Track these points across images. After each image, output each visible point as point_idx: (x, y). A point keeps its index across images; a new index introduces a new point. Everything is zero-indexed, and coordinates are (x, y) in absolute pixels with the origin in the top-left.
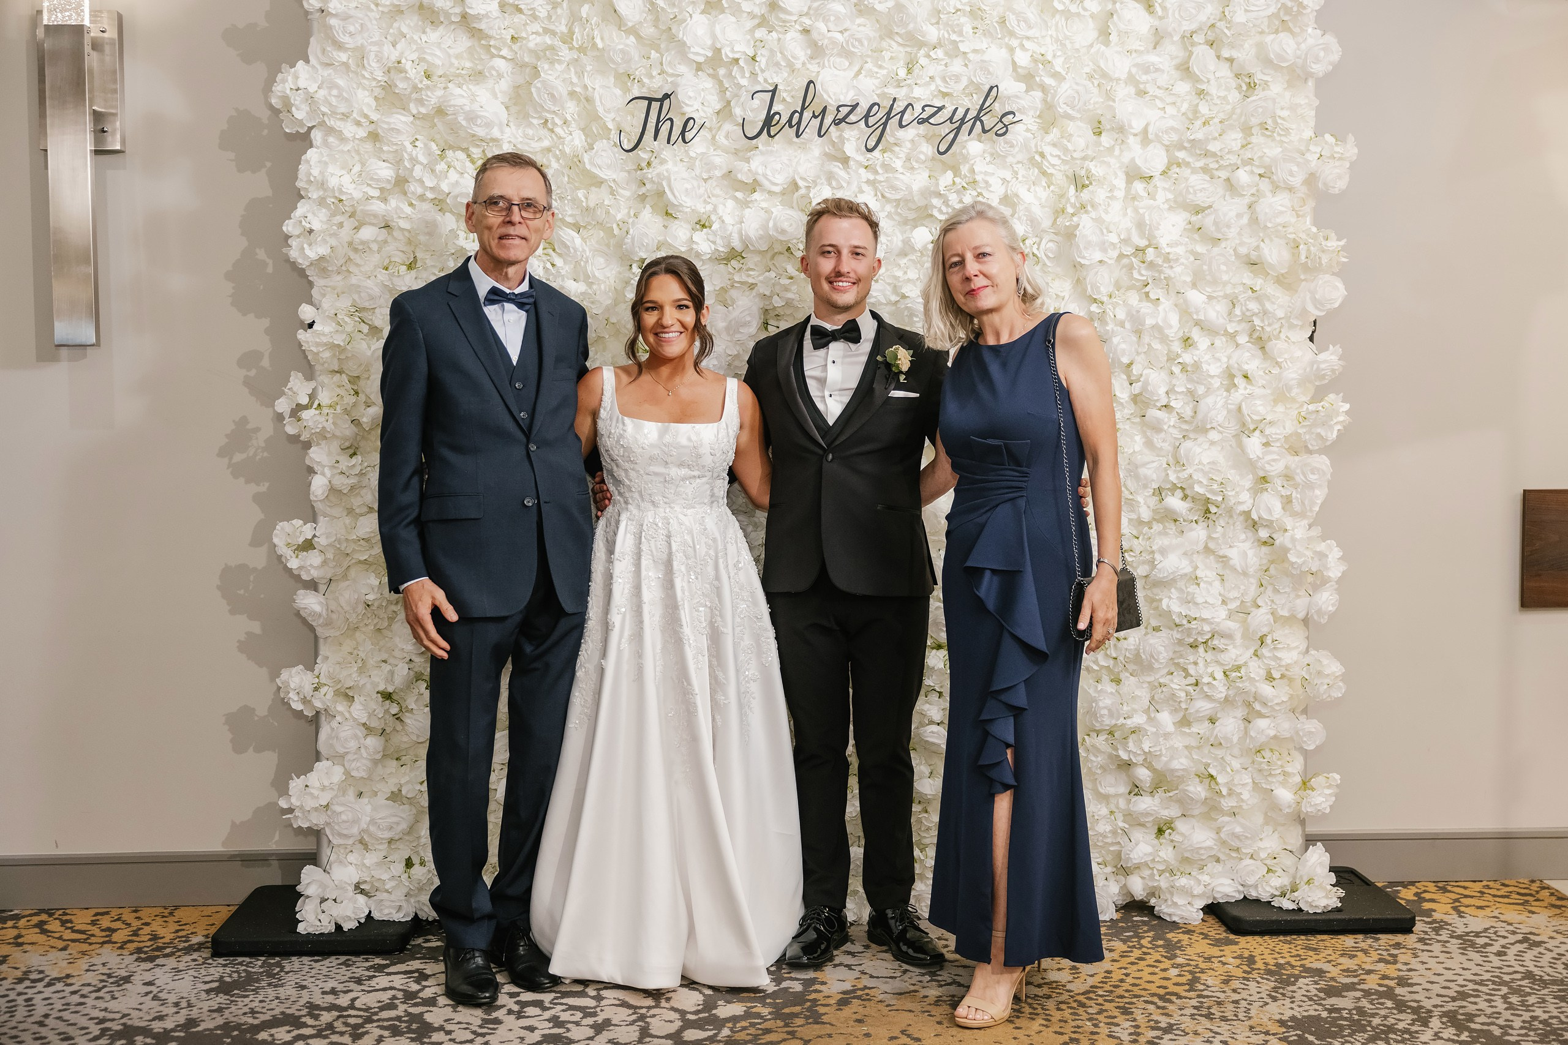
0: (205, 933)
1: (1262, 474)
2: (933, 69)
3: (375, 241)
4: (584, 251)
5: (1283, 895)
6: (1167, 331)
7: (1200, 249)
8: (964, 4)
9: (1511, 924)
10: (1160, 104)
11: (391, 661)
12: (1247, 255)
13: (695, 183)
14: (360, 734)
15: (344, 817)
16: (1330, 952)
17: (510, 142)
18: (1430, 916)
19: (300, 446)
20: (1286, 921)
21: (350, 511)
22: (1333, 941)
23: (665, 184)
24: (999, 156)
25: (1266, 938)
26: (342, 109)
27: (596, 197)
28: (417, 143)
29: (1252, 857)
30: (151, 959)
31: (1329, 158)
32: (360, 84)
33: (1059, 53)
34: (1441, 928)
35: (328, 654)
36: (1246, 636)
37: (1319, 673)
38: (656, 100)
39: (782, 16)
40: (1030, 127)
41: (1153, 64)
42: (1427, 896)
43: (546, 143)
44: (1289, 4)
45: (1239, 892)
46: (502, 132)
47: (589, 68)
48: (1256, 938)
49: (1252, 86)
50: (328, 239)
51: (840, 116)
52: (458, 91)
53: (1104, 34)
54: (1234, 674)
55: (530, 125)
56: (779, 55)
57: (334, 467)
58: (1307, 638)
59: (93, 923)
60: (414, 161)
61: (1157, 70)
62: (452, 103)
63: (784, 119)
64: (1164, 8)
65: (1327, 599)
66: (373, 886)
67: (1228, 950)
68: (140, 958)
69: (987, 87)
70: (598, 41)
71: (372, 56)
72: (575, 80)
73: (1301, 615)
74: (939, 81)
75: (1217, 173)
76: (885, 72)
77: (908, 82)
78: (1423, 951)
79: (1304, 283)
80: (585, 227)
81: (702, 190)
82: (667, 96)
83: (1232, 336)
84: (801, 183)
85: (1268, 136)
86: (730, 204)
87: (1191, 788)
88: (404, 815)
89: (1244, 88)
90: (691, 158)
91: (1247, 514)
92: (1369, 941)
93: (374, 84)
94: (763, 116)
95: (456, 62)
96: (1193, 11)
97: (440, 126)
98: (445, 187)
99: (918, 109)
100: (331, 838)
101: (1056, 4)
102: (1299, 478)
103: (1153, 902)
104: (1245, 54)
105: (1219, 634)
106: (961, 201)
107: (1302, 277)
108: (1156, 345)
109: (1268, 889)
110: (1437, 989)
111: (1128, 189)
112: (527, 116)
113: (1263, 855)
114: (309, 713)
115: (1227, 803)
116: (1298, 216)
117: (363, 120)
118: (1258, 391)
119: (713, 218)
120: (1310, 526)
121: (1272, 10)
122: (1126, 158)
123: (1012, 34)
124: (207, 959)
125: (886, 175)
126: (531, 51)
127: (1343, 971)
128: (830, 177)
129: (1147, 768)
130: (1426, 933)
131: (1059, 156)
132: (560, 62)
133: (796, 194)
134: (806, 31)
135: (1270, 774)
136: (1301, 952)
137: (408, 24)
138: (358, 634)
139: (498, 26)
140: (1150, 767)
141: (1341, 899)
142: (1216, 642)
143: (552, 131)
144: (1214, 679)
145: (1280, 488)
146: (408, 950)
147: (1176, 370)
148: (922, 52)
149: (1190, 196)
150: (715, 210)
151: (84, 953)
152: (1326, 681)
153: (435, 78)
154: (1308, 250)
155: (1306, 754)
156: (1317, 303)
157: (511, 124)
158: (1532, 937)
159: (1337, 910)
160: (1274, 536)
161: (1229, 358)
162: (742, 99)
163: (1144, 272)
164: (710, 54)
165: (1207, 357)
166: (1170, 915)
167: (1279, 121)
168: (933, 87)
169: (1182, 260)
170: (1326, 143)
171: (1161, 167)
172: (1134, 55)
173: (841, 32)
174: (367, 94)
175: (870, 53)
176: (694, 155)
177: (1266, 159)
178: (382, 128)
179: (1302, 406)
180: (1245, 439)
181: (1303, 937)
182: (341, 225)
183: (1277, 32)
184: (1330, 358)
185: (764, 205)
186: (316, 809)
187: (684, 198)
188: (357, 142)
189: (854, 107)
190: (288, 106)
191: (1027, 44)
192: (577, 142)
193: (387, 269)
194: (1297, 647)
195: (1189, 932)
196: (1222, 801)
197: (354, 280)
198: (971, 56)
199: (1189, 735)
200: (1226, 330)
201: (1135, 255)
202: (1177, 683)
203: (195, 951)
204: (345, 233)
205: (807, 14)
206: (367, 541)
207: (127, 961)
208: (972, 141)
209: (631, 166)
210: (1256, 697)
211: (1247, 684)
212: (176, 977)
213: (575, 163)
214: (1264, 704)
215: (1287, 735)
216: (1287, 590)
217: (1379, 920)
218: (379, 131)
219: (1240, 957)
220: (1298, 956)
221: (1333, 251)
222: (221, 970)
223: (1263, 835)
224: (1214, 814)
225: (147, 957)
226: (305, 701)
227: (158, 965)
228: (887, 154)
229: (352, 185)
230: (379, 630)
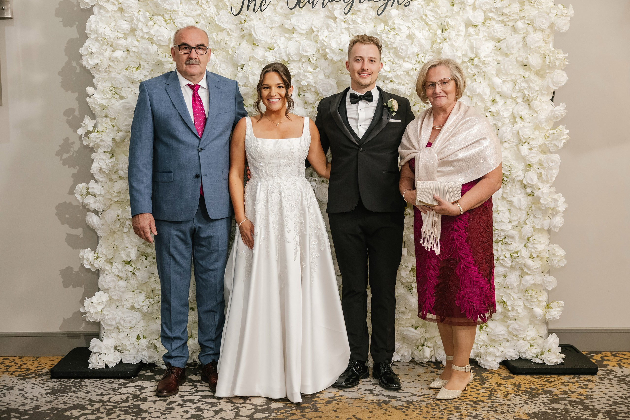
0: (49, 368)
1: (528, 163)
3: (122, 57)
4: (216, 61)
5: (537, 356)
6: (484, 97)
7: (500, 58)
11: (130, 247)
12: (522, 61)
13: (266, 30)
14: (115, 280)
15: (109, 317)
16: (556, 383)
17: (182, 12)
19: (89, 150)
20: (537, 369)
21: (111, 180)
22: (558, 378)
23: (252, 30)
24: (406, 16)
25: (528, 376)
27: (221, 36)
29: (523, 340)
30: (24, 379)
31: (561, 15)
34: (610, 373)
35: (102, 244)
36: (521, 237)
37: (554, 255)
40: (420, 2)
42: (606, 358)
43: (199, 12)
45: (517, 355)
46: (178, 7)
48: (524, 376)
50: (99, 56)
54: (515, 255)
55: (191, 4)
57: (102, 160)
58: (550, 239)
59: (2, 363)
60: (138, 20)
65: (558, 221)
66: (123, 348)
67: (509, 381)
68: (19, 379)
73: (546, 228)
75: (508, 23)
78: (600, 383)
79: (548, 74)
80: (217, 50)
81: (269, 33)
83: (515, 99)
84: (315, 29)
85: (533, 6)
86: (283, 39)
88: (136, 317)
90: (264, 18)
91: (521, 181)
92: (576, 378)
97: (151, 5)
98: (152, 32)
100: (104, 326)
102: (545, 165)
103: (477, 359)
105: (508, 237)
106: (388, 37)
107: (547, 71)
108: (479, 103)
109: (531, 354)
110: (604, 400)
111: (466, 31)
113: (528, 338)
114: (94, 270)
115: (511, 314)
116: (546, 43)
117: (116, 2)
118: (527, 124)
119: (275, 45)
120: (551, 187)
122: (465, 17)
124: (48, 379)
125: (354, 25)
127: (561, 391)
128: (328, 26)
130: (603, 375)
131: (434, 16)
133: (313, 35)
135: (532, 301)
136: (543, 383)
138: (115, 235)
141: (564, 359)
142: (506, 240)
143: (201, 6)
144: (506, 257)
145: (537, 169)
146: (138, 376)
147: (488, 115)
149: (495, 34)
150: (276, 42)
152: (558, 258)
154: (550, 58)
155: (549, 292)
156: (554, 83)
157: (183, 3)
159: (562, 364)
160: (534, 191)
161: (513, 109)
163: (473, 69)
165: (503, 109)
166: (484, 365)
169: (491, 64)
170: (559, 8)
171: (482, 21)
176: (265, 16)
177: (530, 16)
178: (124, 6)
179: (547, 131)
180: (520, 147)
181: (545, 376)
182: (106, 50)
184: (561, 109)
185: (298, 39)
186: (96, 313)
187: (261, 36)
188: (113, 12)
192: (212, 11)
193: (127, 69)
194: (544, 243)
195: (492, 373)
196: (509, 313)
197: (113, 75)
200: (511, 96)
201: (469, 61)
203: (44, 376)
204: (107, 54)
206: (118, 193)
207: (13, 380)
208: (394, 8)
209: (237, 22)
210: (525, 266)
211: (521, 260)
212: (34, 387)
213: (211, 21)
214: (529, 269)
215: (539, 283)
216: (540, 216)
217: (581, 369)
218: (123, 7)
219: (514, 385)
220: (541, 384)
221: (562, 59)
222: (54, 384)
223: (529, 329)
224: (505, 319)
225: (23, 378)
226: (92, 265)
227: (27, 382)
228: (353, 16)
229: (111, 32)
230: (125, 233)
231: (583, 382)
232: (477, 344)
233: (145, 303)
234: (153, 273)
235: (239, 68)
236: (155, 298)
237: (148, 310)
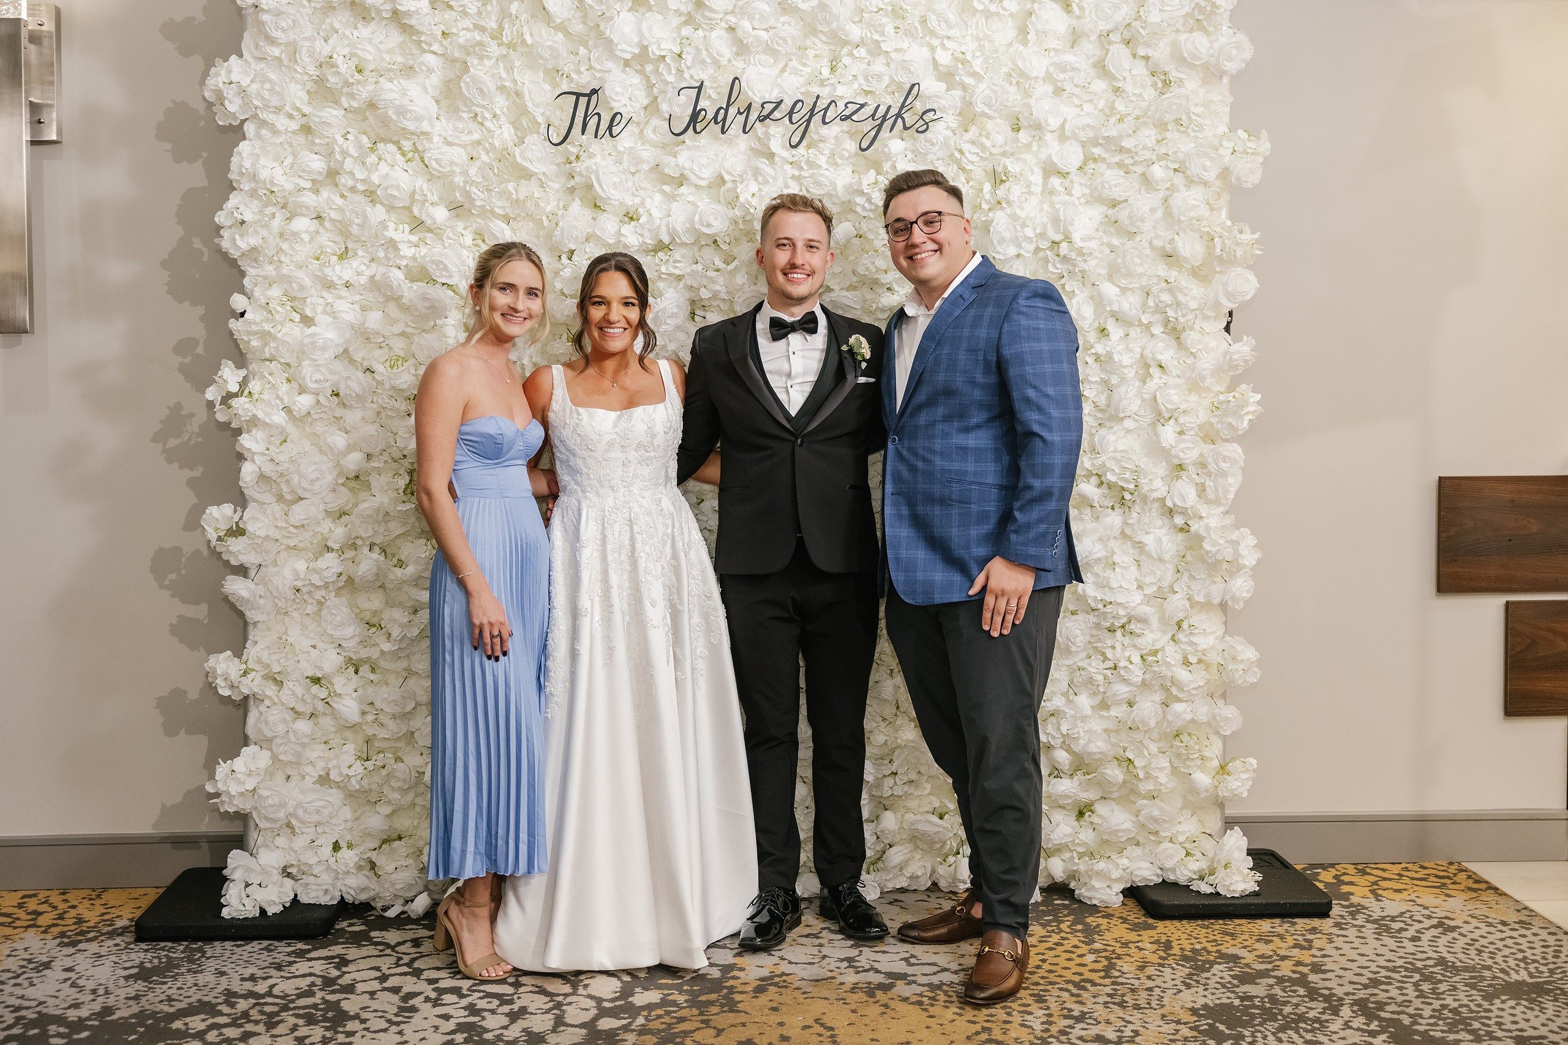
0: (131, 916)
1: (1177, 462)
2: (857, 68)
3: (307, 231)
5: (1202, 878)
7: (1116, 242)
8: (886, 4)
9: (1426, 908)
10: (1076, 101)
11: (321, 645)
12: (1163, 247)
13: (623, 177)
14: (288, 718)
15: (270, 801)
16: (1246, 937)
17: (440, 135)
18: (1348, 899)
19: (230, 433)
20: (1203, 905)
21: (280, 498)
22: (1250, 926)
23: (593, 177)
24: (920, 152)
25: (1184, 922)
26: (275, 102)
27: (525, 189)
28: (348, 136)
29: (1171, 841)
30: (73, 944)
31: (1242, 153)
32: (292, 78)
33: (978, 54)
34: (1358, 912)
35: (257, 639)
36: (1163, 621)
37: (1234, 658)
38: (584, 95)
39: (707, 14)
40: (951, 124)
41: (1070, 63)
42: (1346, 878)
43: (476, 136)
44: (1203, 4)
45: (1158, 876)
46: (432, 126)
47: (517, 63)
48: (1176, 923)
49: (1167, 83)
50: (259, 229)
51: (765, 113)
52: (389, 86)
53: (1023, 32)
54: (1150, 658)
55: (460, 118)
56: (704, 52)
57: (264, 454)
58: (1225, 623)
59: (20, 906)
60: (345, 153)
61: (1074, 69)
62: (383, 97)
63: (710, 115)
64: (1081, 8)
65: (1242, 586)
66: (299, 869)
67: (1146, 934)
68: (62, 942)
69: (908, 86)
70: (527, 37)
71: (304, 51)
72: (504, 75)
73: (1217, 601)
74: (861, 80)
75: (1132, 168)
76: (809, 70)
77: (832, 81)
78: (1338, 936)
79: (1218, 276)
80: (515, 219)
81: (630, 184)
82: (595, 91)
83: (1148, 327)
84: (727, 177)
85: (1183, 132)
86: (658, 197)
87: (1108, 772)
88: (331, 800)
89: (1160, 85)
90: (619, 152)
91: (1162, 501)
92: (1286, 926)
93: (306, 78)
94: (690, 112)
95: (387, 58)
96: (1109, 11)
97: (371, 119)
98: (375, 179)
99: (841, 105)
100: (258, 822)
101: (976, 4)
102: (1212, 467)
103: (1072, 885)
104: (1160, 52)
105: (1136, 619)
107: (1218, 269)
109: (1186, 872)
110: (1350, 976)
111: (1045, 185)
112: (457, 110)
114: (236, 697)
115: (1145, 787)
116: (1212, 209)
117: (295, 113)
118: (1173, 381)
119: (641, 211)
120: (1225, 514)
121: (1187, 9)
122: (1043, 156)
123: (933, 33)
124: (129, 943)
125: (809, 170)
126: (461, 47)
127: (1259, 957)
128: (756, 172)
129: (1066, 751)
130: (1342, 917)
131: (977, 154)
132: (489, 58)
133: (722, 189)
134: (731, 29)
135: (1189, 759)
136: (1218, 937)
137: (340, 20)
138: (287, 619)
139: (429, 21)
140: (1069, 750)
141: (1259, 883)
142: (1133, 626)
143: (482, 124)
144: (1131, 663)
145: (1195, 476)
146: (332, 934)
147: (1090, 360)
148: (845, 50)
149: (1105, 191)
150: (643, 203)
151: (7, 938)
152: (1241, 666)
153: (366, 73)
154: (1223, 243)
155: (1224, 739)
156: (1229, 296)
157: (442, 118)
158: (1447, 922)
159: (1255, 894)
160: (1189, 522)
161: (1143, 348)
162: (669, 95)
163: (1058, 265)
164: (637, 51)
165: (1120, 348)
166: (1090, 898)
167: (1194, 117)
168: (856, 86)
169: (1097, 254)
170: (1239, 138)
171: (1077, 164)
172: (1052, 53)
173: (766, 30)
174: (299, 87)
175: (794, 51)
176: (620, 148)
177: (1180, 154)
178: (313, 121)
179: (1216, 396)
180: (1159, 428)
181: (1221, 922)
182: (273, 215)
183: (1191, 31)
184: (1243, 349)
185: (691, 198)
186: (242, 794)
187: (612, 191)
188: (289, 134)
189: (779, 103)
190: (221, 98)
191: (947, 43)
192: (506, 135)
193: (318, 259)
194: (1213, 633)
195: (1108, 916)
196: (1140, 784)
197: (285, 271)
198: (893, 55)
199: (1108, 718)
200: (1140, 321)
201: (1051, 248)
202: (1095, 667)
203: (119, 935)
204: (276, 224)
205: (732, 12)
206: (296, 527)
207: (49, 946)
208: (894, 137)
209: (560, 160)
210: (1173, 681)
211: (1163, 668)
212: (97, 963)
213: (504, 156)
214: (1181, 689)
215: (1205, 719)
216: (1203, 576)
217: (1296, 904)
218: (311, 124)
219: (1157, 942)
220: (1215, 941)
221: (1247, 244)
222: (142, 955)
223: (1182, 819)
224: (1132, 798)
225: (70, 941)
226: (232, 687)
227: (80, 950)
228: (810, 151)
229: (285, 177)
230: (308, 614)
231: (1303, 935)
232: (1072, 851)
233: (354, 768)
234: (372, 703)
235: (564, 258)
236: (375, 758)
237: (360, 784)
